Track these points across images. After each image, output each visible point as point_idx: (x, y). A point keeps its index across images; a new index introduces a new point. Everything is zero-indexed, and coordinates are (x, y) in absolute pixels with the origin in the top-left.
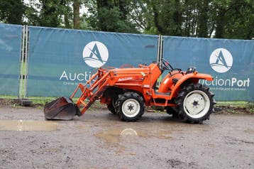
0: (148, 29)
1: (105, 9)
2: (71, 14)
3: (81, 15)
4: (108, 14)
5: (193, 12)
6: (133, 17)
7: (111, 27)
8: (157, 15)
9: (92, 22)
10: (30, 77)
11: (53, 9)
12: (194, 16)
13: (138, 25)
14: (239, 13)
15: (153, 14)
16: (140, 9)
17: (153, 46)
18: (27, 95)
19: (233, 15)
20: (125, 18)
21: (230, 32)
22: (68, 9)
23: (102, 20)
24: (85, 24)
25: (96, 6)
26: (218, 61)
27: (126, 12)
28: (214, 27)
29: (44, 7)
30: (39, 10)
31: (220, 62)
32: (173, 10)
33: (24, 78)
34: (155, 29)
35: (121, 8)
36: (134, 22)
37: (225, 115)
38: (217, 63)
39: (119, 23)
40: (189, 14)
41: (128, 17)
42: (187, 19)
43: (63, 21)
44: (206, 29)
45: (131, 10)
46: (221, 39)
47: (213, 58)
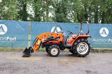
0: (75, 21)
1: (58, 14)
2: (45, 16)
3: (49, 16)
4: (59, 16)
5: (92, 14)
6: (69, 16)
7: (61, 20)
8: (78, 15)
9: (53, 19)
11: (39, 15)
12: (93, 15)
13: (71, 19)
14: (110, 13)
15: (77, 15)
16: (71, 13)
17: (78, 28)
19: (108, 14)
20: (66, 17)
21: (107, 20)
22: (44, 14)
23: (57, 18)
24: (51, 20)
25: (55, 13)
26: (103, 32)
27: (66, 15)
28: (100, 19)
29: (35, 14)
30: (34, 15)
31: (104, 33)
32: (84, 13)
34: (78, 21)
35: (64, 13)
36: (69, 18)
37: (107, 53)
38: (102, 33)
39: (64, 19)
40: (90, 14)
41: (67, 17)
42: (90, 16)
43: (43, 19)
44: (98, 20)
45: (68, 14)
46: (104, 24)
47: (101, 31)
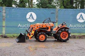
10: (6, 27)
18: (6, 33)
33: (4, 27)
